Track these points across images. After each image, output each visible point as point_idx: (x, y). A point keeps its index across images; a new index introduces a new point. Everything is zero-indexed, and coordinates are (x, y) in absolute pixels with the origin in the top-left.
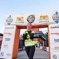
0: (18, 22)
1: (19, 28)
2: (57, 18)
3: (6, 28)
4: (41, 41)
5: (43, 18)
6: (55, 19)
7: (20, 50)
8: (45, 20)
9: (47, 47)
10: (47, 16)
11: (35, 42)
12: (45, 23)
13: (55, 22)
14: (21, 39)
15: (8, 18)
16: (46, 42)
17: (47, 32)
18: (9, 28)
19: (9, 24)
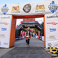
0: (14, 11)
1: (15, 17)
2: (53, 8)
6: (51, 8)
7: (17, 40)
14: (17, 29)
15: (3, 7)
17: (43, 22)
18: (5, 18)
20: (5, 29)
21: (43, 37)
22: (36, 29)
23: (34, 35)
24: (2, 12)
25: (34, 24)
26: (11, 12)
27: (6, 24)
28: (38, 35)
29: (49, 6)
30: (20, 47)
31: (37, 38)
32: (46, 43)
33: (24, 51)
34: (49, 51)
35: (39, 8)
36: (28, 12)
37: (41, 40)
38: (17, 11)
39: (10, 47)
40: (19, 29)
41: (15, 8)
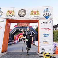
1: (9, 21)
5: (34, 13)
9: (36, 42)
10: (38, 11)
13: (45, 17)
16: (35, 37)
17: (37, 27)
26: (5, 16)
29: (43, 12)
30: (13, 52)
32: (40, 48)
33: (17, 57)
34: (43, 56)
38: (12, 15)
39: (2, 52)
40: (12, 33)
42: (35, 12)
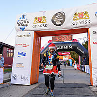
1: (39, 34)
3: (18, 36)
4: (76, 55)
8: (82, 20)
10: (86, 13)
11: (66, 57)
12: (83, 24)
17: (86, 41)
18: (22, 36)
19: (23, 29)
20: (24, 54)
21: (87, 67)
22: (74, 52)
23: (71, 63)
24: (18, 28)
25: (70, 45)
26: (32, 26)
27: (25, 46)
28: (78, 64)
31: (76, 68)
32: (93, 77)
35: (78, 17)
36: (60, 25)
37: (84, 71)
38: (43, 24)
39: (32, 84)
41: (39, 20)
42: (81, 15)
